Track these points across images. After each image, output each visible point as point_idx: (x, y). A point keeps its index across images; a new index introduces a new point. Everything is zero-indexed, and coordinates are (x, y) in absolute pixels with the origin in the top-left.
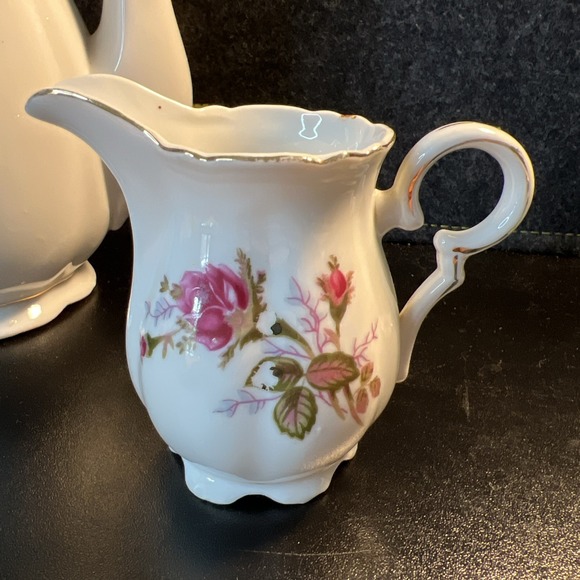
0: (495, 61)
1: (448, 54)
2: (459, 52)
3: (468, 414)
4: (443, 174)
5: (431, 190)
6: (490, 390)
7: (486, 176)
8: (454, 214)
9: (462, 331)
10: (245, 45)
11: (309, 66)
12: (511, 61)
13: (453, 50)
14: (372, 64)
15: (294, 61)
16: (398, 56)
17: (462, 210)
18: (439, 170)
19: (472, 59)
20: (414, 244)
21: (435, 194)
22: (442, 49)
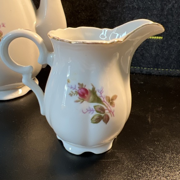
0: (160, 16)
1: (146, 14)
2: (149, 14)
3: (150, 122)
4: (145, 52)
5: (141, 57)
6: (157, 116)
7: (158, 52)
8: (148, 64)
9: (150, 99)
10: (84, 14)
11: (103, 19)
12: (165, 16)
13: (147, 13)
14: (122, 18)
15: (98, 18)
16: (130, 15)
17: (151, 63)
18: (143, 51)
19: (153, 16)
20: (136, 74)
21: (142, 58)
22: (144, 13)
